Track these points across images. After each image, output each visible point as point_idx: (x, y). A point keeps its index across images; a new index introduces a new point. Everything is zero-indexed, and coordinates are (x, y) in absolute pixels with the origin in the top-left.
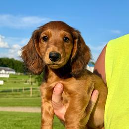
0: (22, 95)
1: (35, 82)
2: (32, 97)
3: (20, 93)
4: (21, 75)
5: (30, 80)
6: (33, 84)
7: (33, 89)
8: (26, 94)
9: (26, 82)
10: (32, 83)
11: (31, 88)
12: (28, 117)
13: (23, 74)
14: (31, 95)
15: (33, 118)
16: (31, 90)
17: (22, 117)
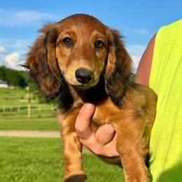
0: (17, 116)
1: (34, 99)
2: (31, 118)
3: (14, 113)
4: (14, 89)
5: (27, 96)
6: (32, 101)
7: (32, 108)
8: (22, 114)
9: (22, 98)
10: (30, 99)
11: (29, 106)
12: (25, 143)
13: (17, 88)
14: (29, 116)
15: (31, 144)
16: (29, 110)
17: (17, 143)
